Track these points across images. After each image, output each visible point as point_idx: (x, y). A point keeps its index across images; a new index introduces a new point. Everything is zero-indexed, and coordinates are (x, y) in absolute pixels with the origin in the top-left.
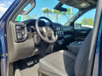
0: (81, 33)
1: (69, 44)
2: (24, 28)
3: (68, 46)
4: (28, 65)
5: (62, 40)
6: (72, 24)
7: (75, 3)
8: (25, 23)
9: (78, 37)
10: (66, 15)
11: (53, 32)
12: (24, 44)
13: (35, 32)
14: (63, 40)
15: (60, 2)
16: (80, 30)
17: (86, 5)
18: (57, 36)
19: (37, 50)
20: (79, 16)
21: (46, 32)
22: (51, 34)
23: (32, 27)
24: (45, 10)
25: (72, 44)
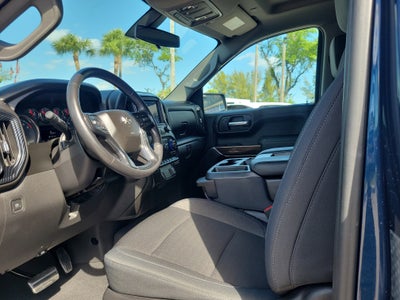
0: (229, 127)
1: (204, 174)
2: (7, 123)
3: (201, 181)
4: (35, 291)
5: (171, 160)
6: (195, 96)
7: (211, 15)
8: (7, 101)
9: (220, 142)
10: (151, 60)
11: (141, 132)
12: (17, 199)
13: (63, 138)
14: (174, 159)
15: (152, 9)
16: (225, 116)
17: (242, 23)
18: (159, 147)
19: (74, 215)
20: (221, 63)
21: (115, 134)
22: (138, 140)
23: (50, 115)
24: (63, 40)
25: (214, 170)
